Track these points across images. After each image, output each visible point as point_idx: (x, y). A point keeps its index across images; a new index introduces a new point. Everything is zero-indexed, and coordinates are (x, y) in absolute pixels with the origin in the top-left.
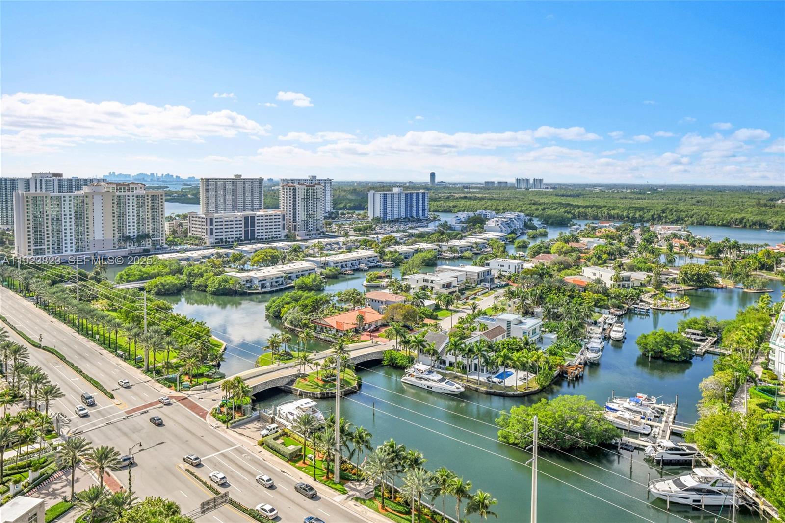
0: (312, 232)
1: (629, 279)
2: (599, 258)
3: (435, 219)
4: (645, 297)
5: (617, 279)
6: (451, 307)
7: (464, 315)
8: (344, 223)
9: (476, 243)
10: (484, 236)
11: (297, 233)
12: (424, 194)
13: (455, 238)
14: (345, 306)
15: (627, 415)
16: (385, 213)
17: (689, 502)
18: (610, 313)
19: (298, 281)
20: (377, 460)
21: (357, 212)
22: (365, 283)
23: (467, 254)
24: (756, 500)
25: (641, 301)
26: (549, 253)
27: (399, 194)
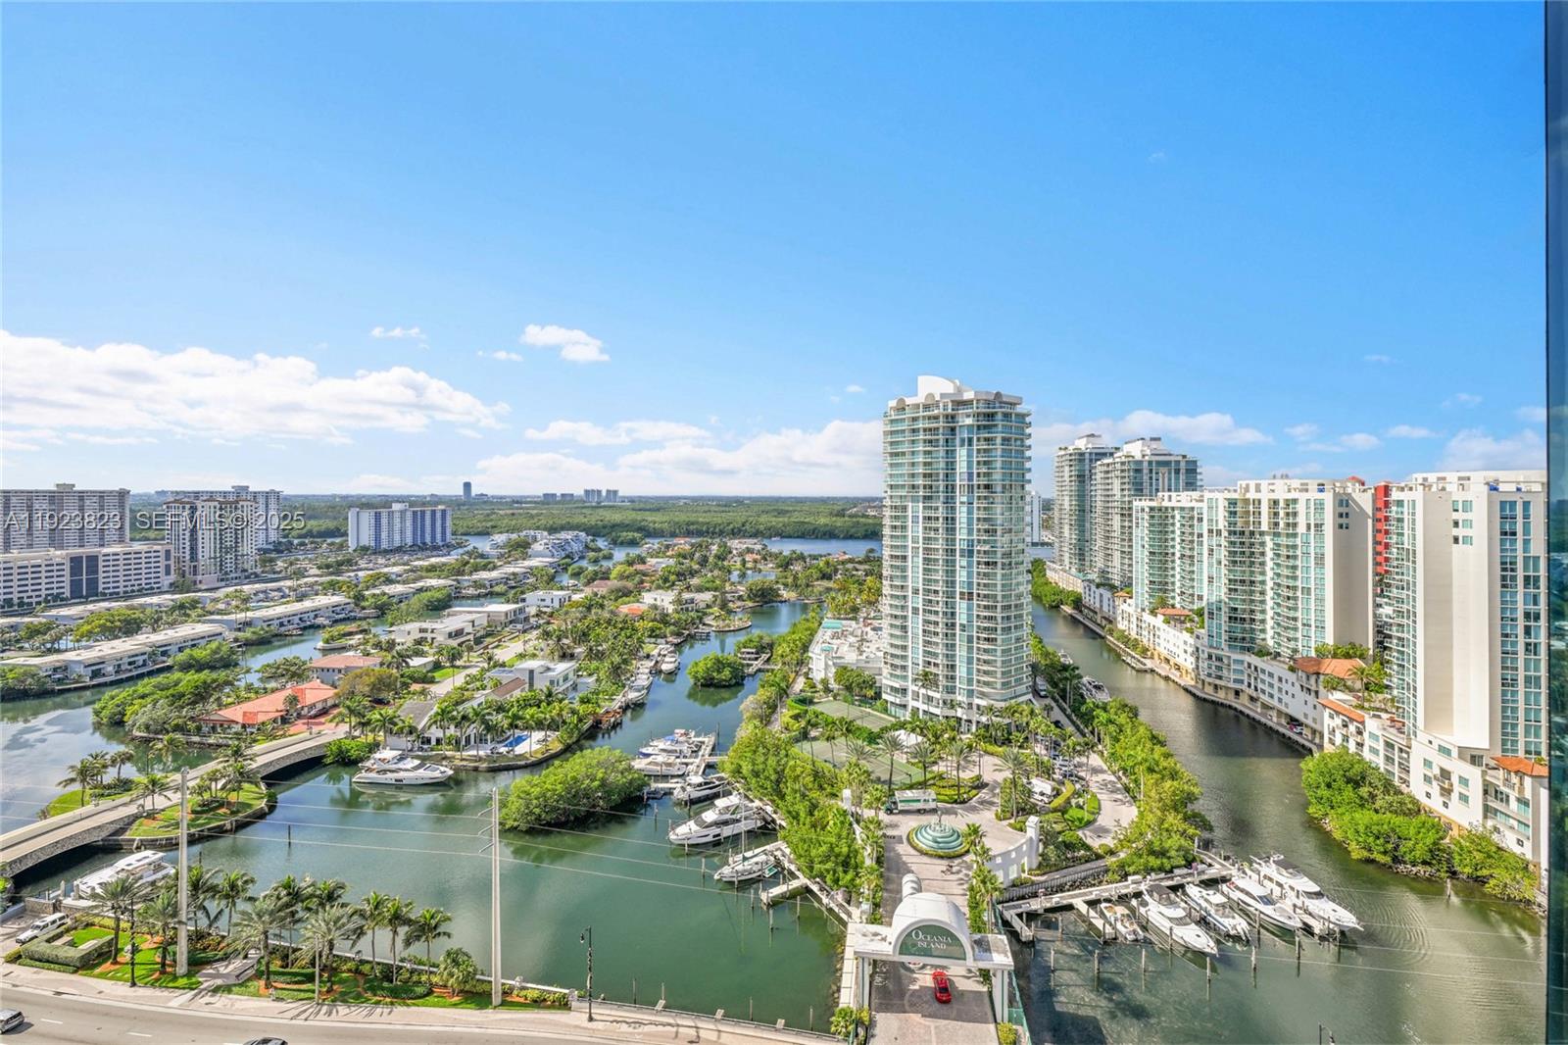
0: (233, 575)
1: (692, 601)
2: (666, 580)
3: (460, 545)
4: (708, 620)
5: (678, 601)
6: (458, 663)
7: (474, 671)
8: (301, 557)
9: (514, 574)
10: (527, 563)
11: (199, 578)
12: (444, 512)
13: (485, 568)
14: (272, 685)
15: (660, 759)
16: (378, 539)
17: (710, 839)
18: (667, 643)
19: (181, 657)
20: (254, 916)
21: (329, 541)
22: (320, 644)
23: (497, 589)
24: (774, 816)
25: (704, 624)
26: (608, 579)
27: (403, 513)
